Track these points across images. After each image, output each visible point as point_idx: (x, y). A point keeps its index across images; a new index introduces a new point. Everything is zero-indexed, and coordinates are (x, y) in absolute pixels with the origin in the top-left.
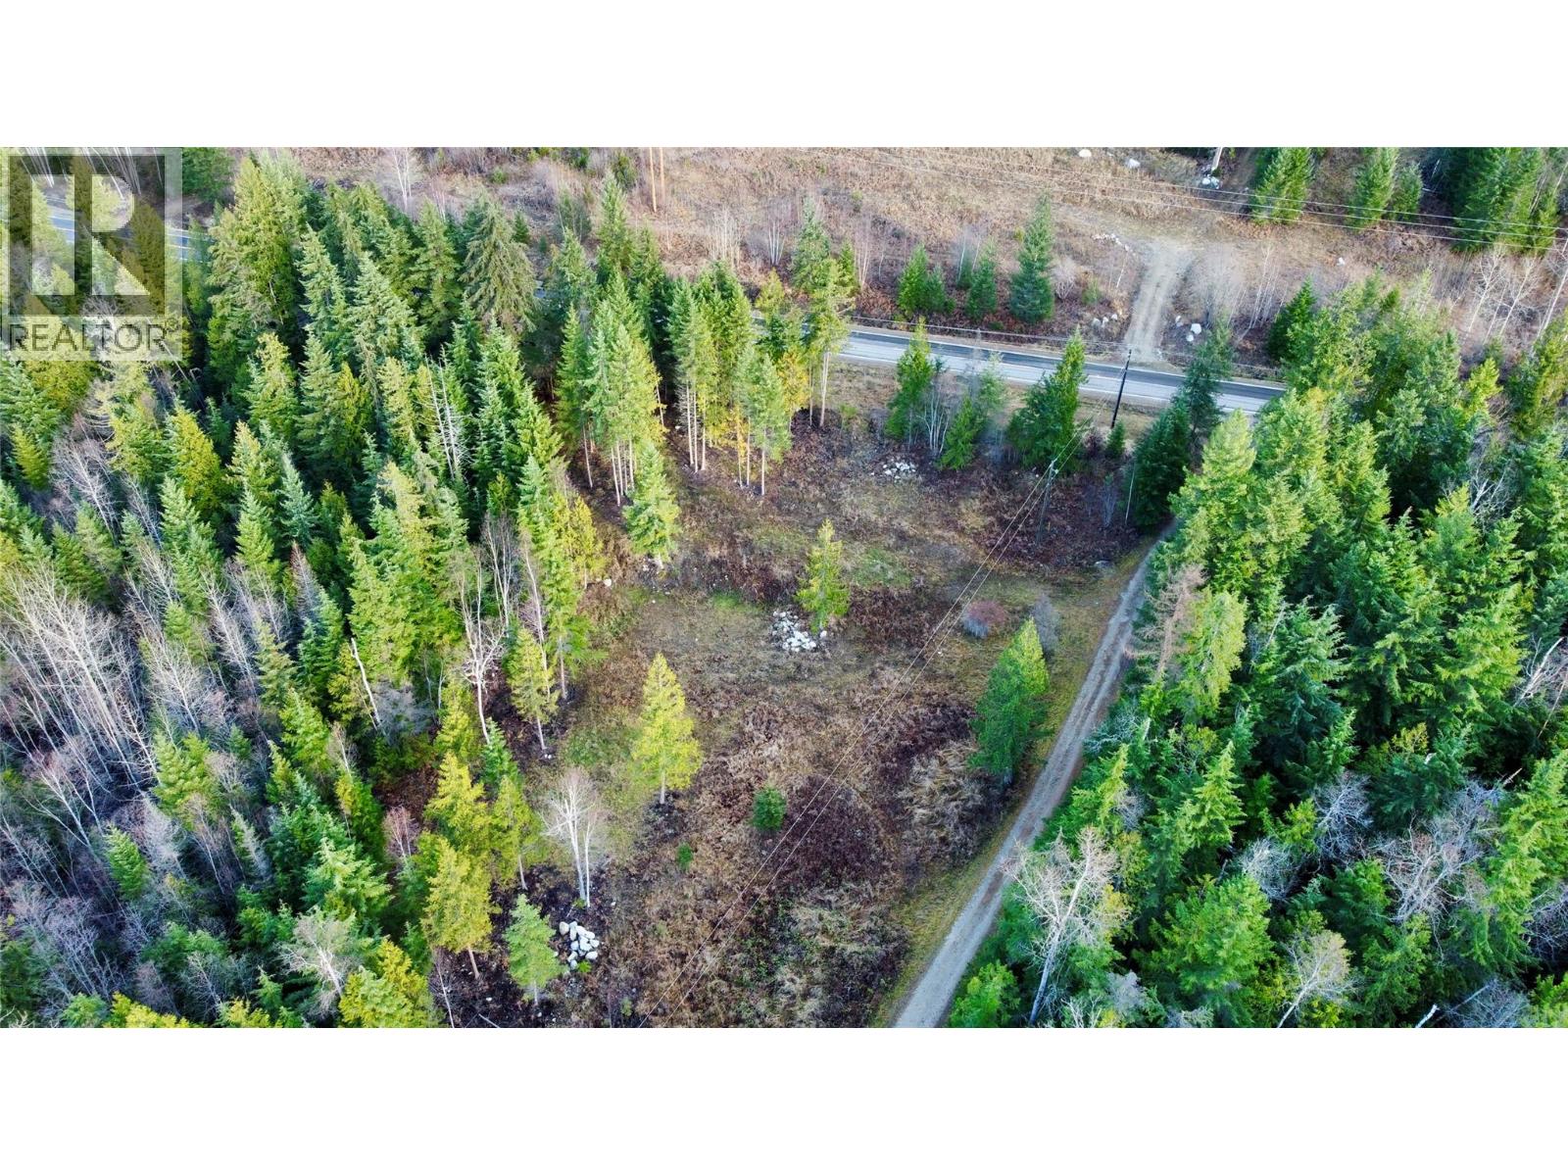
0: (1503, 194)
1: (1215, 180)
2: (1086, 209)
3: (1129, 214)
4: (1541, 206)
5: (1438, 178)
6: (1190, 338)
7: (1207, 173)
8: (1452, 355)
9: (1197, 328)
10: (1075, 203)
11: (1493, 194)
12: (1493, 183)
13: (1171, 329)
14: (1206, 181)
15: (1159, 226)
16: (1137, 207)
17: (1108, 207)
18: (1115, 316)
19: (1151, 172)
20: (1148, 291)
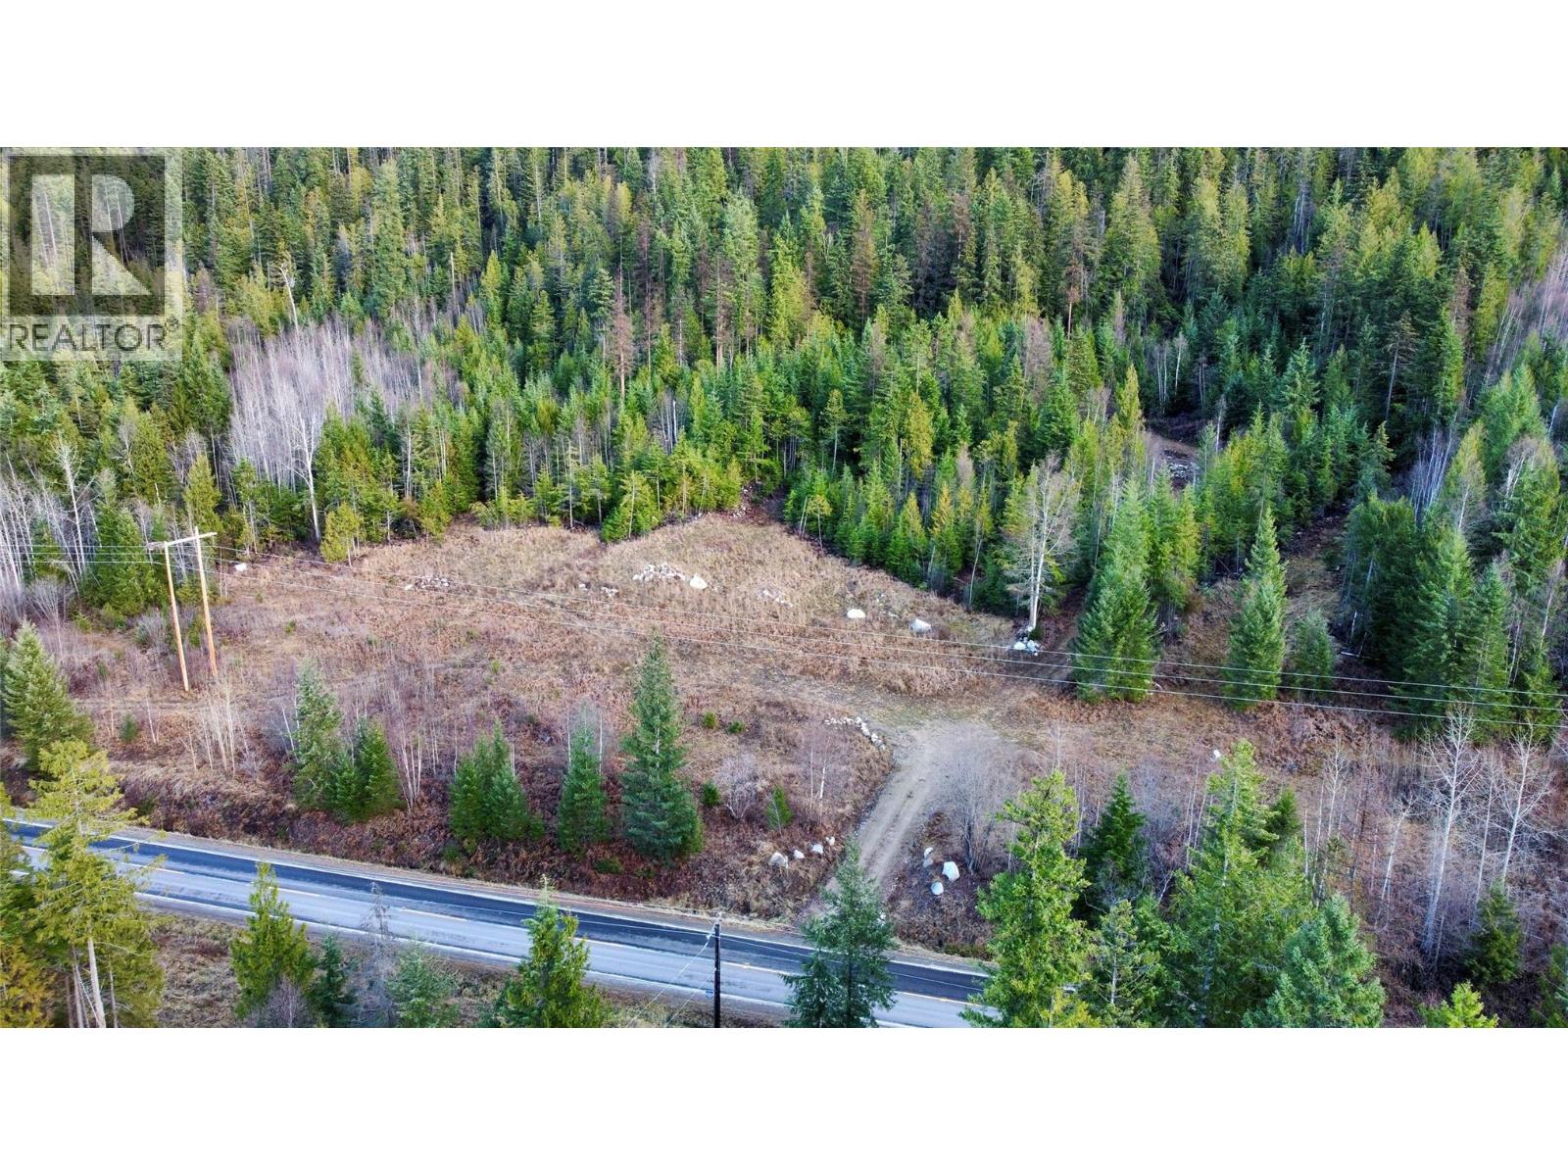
0: (1460, 648)
1: (1032, 645)
2: (831, 684)
3: (893, 689)
4: (1525, 666)
5: (1360, 635)
6: (938, 889)
7: (1024, 635)
8: (1351, 975)
9: (951, 870)
10: (817, 676)
11: (1440, 649)
12: (1438, 632)
13: (913, 871)
14: (1019, 646)
15: (937, 707)
16: (908, 681)
17: (865, 681)
18: (818, 848)
19: (943, 635)
20: (890, 804)
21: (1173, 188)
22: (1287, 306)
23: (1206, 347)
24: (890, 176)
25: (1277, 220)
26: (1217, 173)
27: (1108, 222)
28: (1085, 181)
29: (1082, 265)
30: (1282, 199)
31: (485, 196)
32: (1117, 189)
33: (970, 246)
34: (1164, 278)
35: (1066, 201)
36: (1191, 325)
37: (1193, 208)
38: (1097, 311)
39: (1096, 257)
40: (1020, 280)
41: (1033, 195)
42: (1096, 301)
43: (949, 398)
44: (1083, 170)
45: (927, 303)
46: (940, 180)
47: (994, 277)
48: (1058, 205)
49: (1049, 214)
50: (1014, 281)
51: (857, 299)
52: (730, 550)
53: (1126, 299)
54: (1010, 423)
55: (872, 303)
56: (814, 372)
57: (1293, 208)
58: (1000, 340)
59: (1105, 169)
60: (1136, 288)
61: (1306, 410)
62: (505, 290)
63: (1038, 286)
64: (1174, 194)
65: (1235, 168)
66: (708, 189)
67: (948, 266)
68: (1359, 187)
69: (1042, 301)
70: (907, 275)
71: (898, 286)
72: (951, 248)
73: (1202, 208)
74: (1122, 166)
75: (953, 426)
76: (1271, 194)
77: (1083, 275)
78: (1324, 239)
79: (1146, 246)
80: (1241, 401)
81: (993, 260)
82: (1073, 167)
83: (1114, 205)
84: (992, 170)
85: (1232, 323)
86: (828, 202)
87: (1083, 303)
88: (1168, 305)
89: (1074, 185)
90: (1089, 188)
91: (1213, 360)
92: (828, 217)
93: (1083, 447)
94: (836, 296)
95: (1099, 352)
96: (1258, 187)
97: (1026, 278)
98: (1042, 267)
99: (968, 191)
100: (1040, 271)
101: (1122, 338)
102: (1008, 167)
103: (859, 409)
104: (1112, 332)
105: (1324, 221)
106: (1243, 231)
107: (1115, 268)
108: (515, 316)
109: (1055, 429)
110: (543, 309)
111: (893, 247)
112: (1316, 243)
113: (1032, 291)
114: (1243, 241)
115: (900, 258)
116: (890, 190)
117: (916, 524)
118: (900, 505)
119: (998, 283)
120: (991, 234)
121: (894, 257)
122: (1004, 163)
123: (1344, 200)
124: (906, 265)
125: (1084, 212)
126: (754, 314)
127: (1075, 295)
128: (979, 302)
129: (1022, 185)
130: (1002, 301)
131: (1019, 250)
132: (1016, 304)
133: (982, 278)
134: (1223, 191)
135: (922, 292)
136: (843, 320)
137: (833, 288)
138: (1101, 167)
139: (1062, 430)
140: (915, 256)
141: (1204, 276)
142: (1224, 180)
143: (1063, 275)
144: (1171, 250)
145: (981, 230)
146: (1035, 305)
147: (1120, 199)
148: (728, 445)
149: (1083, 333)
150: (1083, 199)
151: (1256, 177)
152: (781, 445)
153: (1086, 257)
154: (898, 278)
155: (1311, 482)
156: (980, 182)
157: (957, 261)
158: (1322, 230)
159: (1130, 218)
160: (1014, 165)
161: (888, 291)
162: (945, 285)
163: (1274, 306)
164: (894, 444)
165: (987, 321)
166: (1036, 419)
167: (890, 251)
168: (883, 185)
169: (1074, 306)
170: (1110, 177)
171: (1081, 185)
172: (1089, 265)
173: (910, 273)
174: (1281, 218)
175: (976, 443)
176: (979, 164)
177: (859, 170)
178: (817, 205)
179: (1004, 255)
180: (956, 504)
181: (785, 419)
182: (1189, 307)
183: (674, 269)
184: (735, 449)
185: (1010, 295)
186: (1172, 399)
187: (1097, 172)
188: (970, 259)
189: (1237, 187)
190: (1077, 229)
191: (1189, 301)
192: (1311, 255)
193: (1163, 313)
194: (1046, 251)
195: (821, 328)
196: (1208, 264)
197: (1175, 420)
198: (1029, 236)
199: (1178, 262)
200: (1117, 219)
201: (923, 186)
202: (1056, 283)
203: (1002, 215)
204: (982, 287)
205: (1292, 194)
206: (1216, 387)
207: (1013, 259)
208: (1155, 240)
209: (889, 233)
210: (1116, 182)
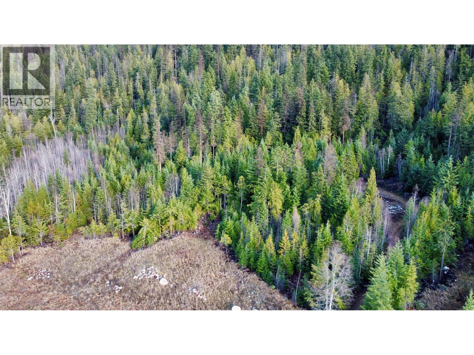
21: (382, 85)
22: (432, 133)
23: (400, 150)
24: (274, 81)
25: (422, 97)
26: (399, 79)
27: (358, 98)
28: (348, 83)
29: (348, 116)
30: (425, 89)
31: (135, 88)
32: (361, 86)
33: (304, 109)
34: (380, 120)
35: (341, 90)
36: (392, 140)
37: (391, 93)
38: (354, 135)
39: (353, 113)
40: (323, 122)
41: (329, 88)
42: (354, 130)
43: (290, 182)
44: (348, 78)
45: (287, 130)
46: (293, 83)
47: (313, 122)
48: (338, 92)
49: (335, 95)
50: (321, 122)
51: (260, 129)
52: (186, 257)
53: (366, 129)
54: (318, 195)
55: (266, 130)
56: (238, 163)
57: (429, 92)
58: (315, 147)
59: (356, 78)
60: (370, 125)
61: (455, 189)
62: (134, 123)
63: (331, 124)
64: (383, 87)
65: (406, 77)
66: (206, 86)
67: (295, 116)
68: (459, 85)
69: (332, 129)
70: (279, 120)
71: (275, 125)
72: (296, 109)
73: (395, 94)
74: (363, 77)
75: (292, 194)
76: (420, 87)
77: (349, 120)
78: (445, 105)
79: (373, 109)
80: (419, 177)
81: (312, 115)
82: (344, 78)
83: (360, 92)
84: (313, 79)
85: (411, 141)
86: (250, 91)
87: (349, 130)
88: (382, 131)
89: (344, 84)
90: (350, 85)
91: (404, 156)
92: (251, 97)
93: (352, 213)
94: (251, 128)
95: (355, 152)
96: (415, 84)
97: (326, 121)
98: (332, 116)
99: (304, 86)
100: (331, 118)
101: (365, 146)
102: (319, 78)
103: (252, 183)
104: (361, 143)
105: (445, 98)
106: (411, 102)
107: (361, 116)
108: (136, 132)
109: (338, 201)
110: (146, 130)
111: (273, 109)
112: (441, 107)
113: (329, 126)
114: (411, 106)
115: (276, 113)
116: (274, 86)
117: (272, 250)
118: (265, 239)
119: (315, 124)
120: (312, 104)
121: (274, 113)
122: (318, 76)
123: (453, 90)
124: (279, 116)
125: (349, 94)
126: (217, 137)
127: (345, 128)
128: (307, 131)
129: (324, 84)
130: (316, 131)
131: (323, 110)
132: (322, 131)
133: (308, 121)
134: (401, 86)
135: (285, 126)
136: (254, 137)
137: (250, 125)
138: (354, 77)
139: (342, 201)
140: (282, 112)
141: (397, 120)
142: (402, 82)
143: (341, 120)
144: (382, 108)
145: (308, 102)
146: (330, 131)
147: (362, 90)
148: (196, 198)
149: (350, 144)
150: (348, 90)
151: (414, 81)
152: (220, 197)
153: (349, 113)
154: (275, 121)
155: (462, 228)
156: (308, 83)
157: (299, 115)
158: (444, 102)
159: (367, 98)
160: (321, 77)
161: (271, 126)
162: (293, 123)
163: (427, 133)
164: (264, 205)
165: (310, 139)
166: (329, 192)
167: (272, 111)
168: (272, 84)
169: (345, 131)
170: (358, 81)
171: (347, 84)
172: (350, 115)
173: (280, 119)
174: (424, 96)
175: (302, 204)
176: (309, 76)
177: (262, 79)
178: (246, 93)
179: (317, 112)
180: (291, 239)
181: (221, 186)
182: (391, 132)
183: (189, 117)
184: (199, 199)
185: (319, 128)
186: (386, 172)
187: (353, 79)
188: (304, 114)
189: (407, 85)
190: (346, 102)
191: (391, 131)
192: (440, 112)
193: (380, 134)
194: (334, 110)
195: (245, 141)
196: (399, 116)
197: (388, 181)
198: (327, 105)
199: (385, 113)
200: (362, 98)
201: (286, 86)
202: (338, 123)
203: (316, 97)
204: (308, 125)
205: (428, 87)
206: (406, 169)
207: (320, 114)
208: (376, 105)
209: (272, 104)
210: (360, 83)
